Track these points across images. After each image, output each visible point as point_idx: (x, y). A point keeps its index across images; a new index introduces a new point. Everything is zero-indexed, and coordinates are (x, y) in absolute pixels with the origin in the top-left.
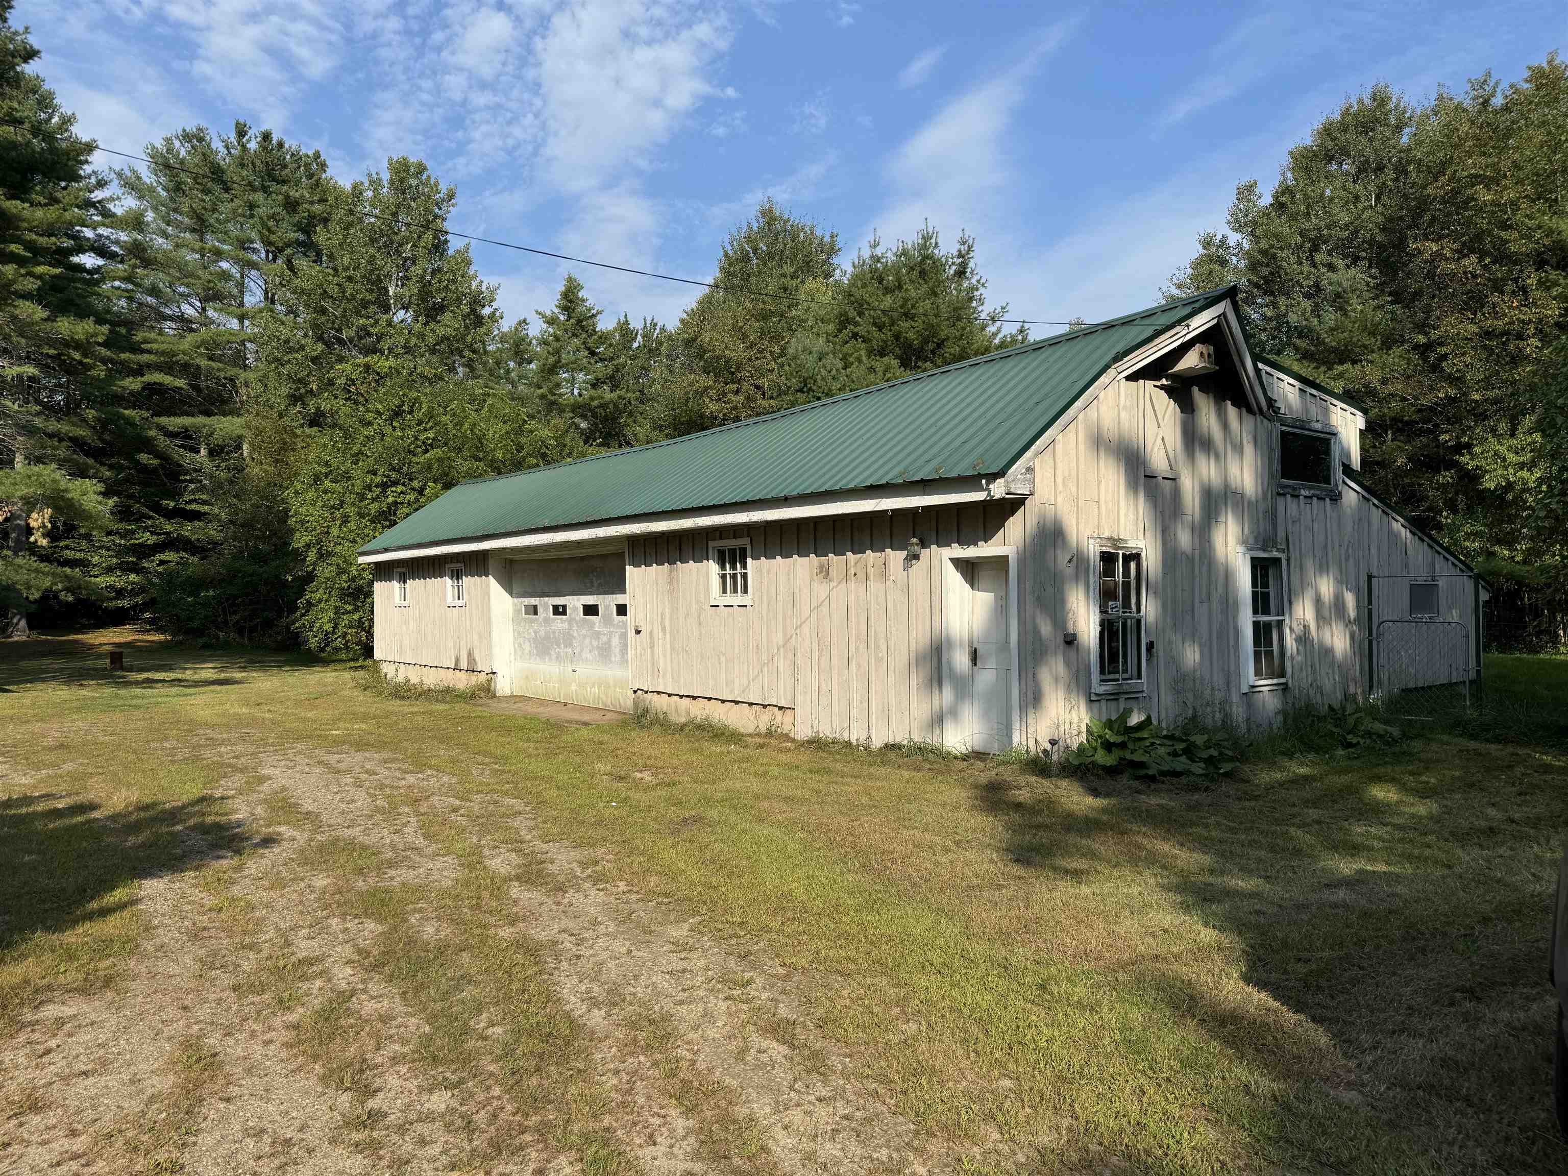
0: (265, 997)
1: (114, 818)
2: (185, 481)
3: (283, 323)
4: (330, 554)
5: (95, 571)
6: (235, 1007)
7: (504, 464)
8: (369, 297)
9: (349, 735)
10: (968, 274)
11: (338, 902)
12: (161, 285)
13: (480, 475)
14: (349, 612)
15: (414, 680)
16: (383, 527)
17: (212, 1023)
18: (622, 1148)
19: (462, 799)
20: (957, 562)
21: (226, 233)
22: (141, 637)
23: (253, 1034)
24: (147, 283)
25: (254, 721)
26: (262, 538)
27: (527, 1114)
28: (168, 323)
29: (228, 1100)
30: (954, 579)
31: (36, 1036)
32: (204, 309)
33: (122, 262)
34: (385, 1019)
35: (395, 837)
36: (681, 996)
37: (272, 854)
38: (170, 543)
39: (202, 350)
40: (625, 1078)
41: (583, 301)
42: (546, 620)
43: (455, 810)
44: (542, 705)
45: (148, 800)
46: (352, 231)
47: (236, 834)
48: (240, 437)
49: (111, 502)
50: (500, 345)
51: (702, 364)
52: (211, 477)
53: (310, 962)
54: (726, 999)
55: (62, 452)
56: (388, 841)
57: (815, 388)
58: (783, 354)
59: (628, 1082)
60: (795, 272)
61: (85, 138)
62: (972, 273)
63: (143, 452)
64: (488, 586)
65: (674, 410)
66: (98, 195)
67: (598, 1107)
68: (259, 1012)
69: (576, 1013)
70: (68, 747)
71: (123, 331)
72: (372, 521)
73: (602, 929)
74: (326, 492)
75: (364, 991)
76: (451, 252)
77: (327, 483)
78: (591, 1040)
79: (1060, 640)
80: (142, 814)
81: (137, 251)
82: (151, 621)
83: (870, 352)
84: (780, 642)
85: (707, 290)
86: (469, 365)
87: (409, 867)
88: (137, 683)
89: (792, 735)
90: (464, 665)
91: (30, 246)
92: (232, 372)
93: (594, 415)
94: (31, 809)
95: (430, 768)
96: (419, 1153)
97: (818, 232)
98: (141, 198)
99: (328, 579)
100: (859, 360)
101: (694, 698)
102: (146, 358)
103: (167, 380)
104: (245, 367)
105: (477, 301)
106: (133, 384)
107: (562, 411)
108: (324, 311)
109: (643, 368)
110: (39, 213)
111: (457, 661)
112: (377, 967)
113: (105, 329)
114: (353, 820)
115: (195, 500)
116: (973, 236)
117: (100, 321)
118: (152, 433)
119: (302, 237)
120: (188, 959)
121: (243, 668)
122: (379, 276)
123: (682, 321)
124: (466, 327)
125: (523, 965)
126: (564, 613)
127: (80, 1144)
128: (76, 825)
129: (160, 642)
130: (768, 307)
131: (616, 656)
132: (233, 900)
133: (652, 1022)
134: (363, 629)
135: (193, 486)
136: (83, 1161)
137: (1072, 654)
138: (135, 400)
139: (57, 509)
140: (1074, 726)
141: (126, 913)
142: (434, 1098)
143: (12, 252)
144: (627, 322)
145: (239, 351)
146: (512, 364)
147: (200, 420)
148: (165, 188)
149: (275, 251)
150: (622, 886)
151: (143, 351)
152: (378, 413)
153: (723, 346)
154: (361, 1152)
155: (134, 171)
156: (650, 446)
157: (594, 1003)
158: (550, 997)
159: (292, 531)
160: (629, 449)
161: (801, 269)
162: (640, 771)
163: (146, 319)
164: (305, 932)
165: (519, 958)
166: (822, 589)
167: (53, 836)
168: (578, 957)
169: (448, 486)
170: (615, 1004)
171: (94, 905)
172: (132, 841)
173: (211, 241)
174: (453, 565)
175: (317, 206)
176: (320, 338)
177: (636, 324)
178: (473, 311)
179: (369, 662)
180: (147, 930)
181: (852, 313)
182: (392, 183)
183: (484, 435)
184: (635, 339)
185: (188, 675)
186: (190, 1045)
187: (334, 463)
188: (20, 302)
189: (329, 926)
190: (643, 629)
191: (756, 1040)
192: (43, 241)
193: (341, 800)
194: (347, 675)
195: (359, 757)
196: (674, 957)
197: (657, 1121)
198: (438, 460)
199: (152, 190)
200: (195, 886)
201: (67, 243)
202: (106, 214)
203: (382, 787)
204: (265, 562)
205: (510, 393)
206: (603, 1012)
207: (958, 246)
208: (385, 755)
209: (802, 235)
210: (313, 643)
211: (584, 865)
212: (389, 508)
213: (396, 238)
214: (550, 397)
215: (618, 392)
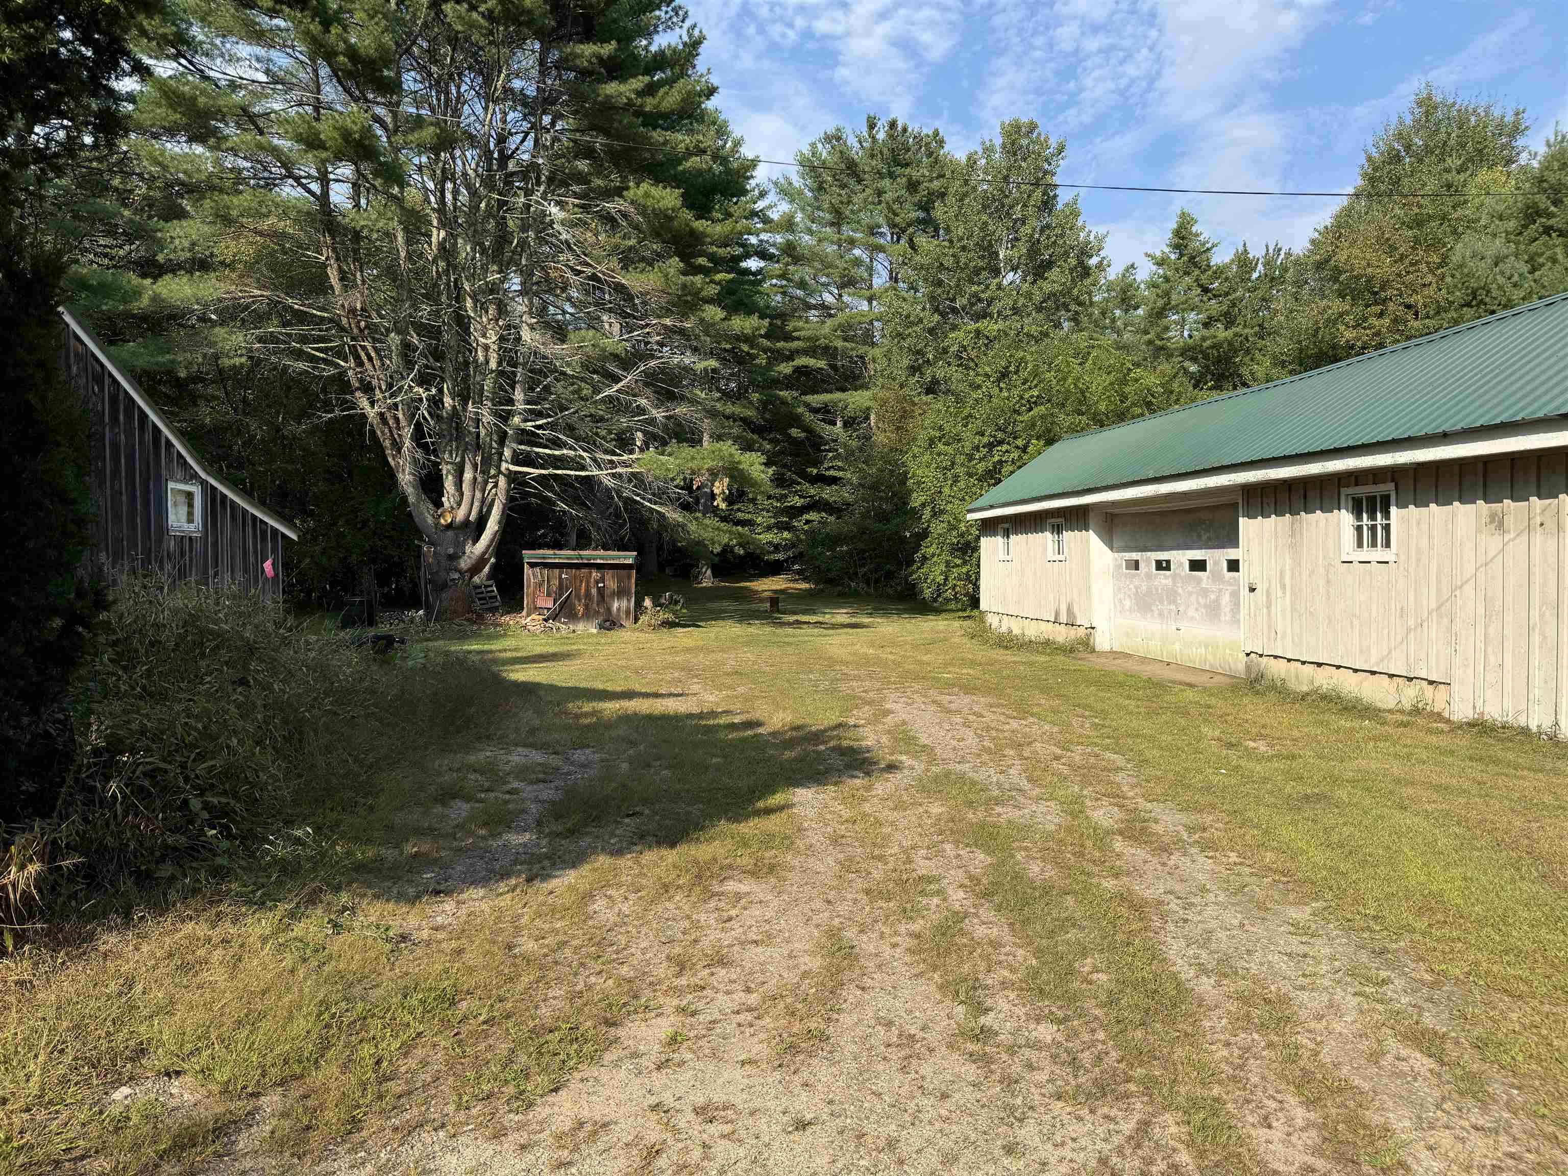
0: (891, 904)
1: (774, 734)
2: (825, 450)
3: (904, 300)
4: (942, 512)
5: (759, 530)
6: (867, 909)
7: (1107, 417)
8: (981, 264)
9: (960, 679)
11: (952, 830)
12: (807, 278)
13: (1082, 429)
14: (958, 566)
15: (1016, 631)
16: (989, 485)
17: (850, 919)
18: (1233, 1122)
19: (1064, 749)
21: (858, 222)
22: (792, 585)
23: (882, 936)
24: (797, 277)
25: (878, 661)
26: (887, 499)
27: (1133, 1065)
28: (813, 311)
29: (863, 989)
31: (722, 904)
32: (840, 295)
33: (778, 262)
34: (996, 944)
35: (1001, 777)
36: (1301, 981)
37: (895, 778)
38: (815, 505)
39: (839, 333)
40: (1237, 1052)
41: (1197, 235)
42: (1148, 575)
43: (1057, 758)
44: (1143, 663)
45: (799, 722)
46: (967, 201)
47: (867, 758)
48: (868, 409)
49: (770, 471)
50: (1106, 295)
51: (1336, 287)
52: (845, 445)
53: (930, 880)
54: (1355, 994)
55: (735, 431)
56: (995, 779)
57: (1487, 300)
58: (1444, 263)
59: (1240, 1057)
60: (1462, 165)
61: (750, 156)
63: (793, 426)
64: (1088, 541)
65: (1300, 342)
66: (760, 205)
67: (1207, 1076)
68: (887, 917)
69: (1183, 977)
70: (741, 674)
71: (779, 322)
72: (979, 480)
73: (1211, 897)
74: (939, 454)
75: (976, 915)
76: (1060, 206)
77: (941, 446)
78: (1199, 1006)
80: (794, 733)
81: (790, 250)
82: (798, 572)
85: (1345, 201)
86: (1075, 319)
87: (1015, 807)
88: (789, 624)
89: (1446, 715)
90: (1063, 618)
91: (712, 257)
92: (862, 349)
93: (1206, 357)
94: (716, 722)
95: (1032, 715)
96: (1028, 1076)
97: (1497, 112)
98: (792, 201)
99: (940, 535)
100: (1554, 261)
101: (1319, 665)
102: (796, 344)
103: (811, 362)
104: (873, 344)
105: (1085, 252)
106: (785, 368)
107: (1170, 356)
108: (940, 283)
109: (1264, 300)
110: (718, 228)
111: (1057, 614)
112: (987, 895)
113: (766, 322)
114: (963, 757)
115: (832, 467)
117: (762, 317)
118: (800, 410)
119: (921, 215)
120: (830, 861)
121: (870, 615)
122: (990, 241)
123: (1313, 242)
124: (1073, 280)
125: (1128, 919)
126: (1168, 568)
127: (753, 999)
128: (747, 738)
129: (806, 590)
130: (1425, 211)
131: (1226, 616)
132: (865, 815)
133: (1267, 1001)
134: (970, 582)
135: (831, 454)
136: (755, 1014)
138: (788, 382)
139: (731, 477)
141: (784, 815)
142: (1041, 1028)
143: (700, 265)
144: (1246, 251)
145: (868, 330)
146: (1118, 313)
147: (838, 395)
148: (811, 190)
149: (898, 231)
150: (1233, 857)
151: (794, 339)
152: (987, 376)
153: (1364, 263)
154: (974, 1062)
155: (787, 178)
156: (1270, 384)
157: (1203, 970)
158: (1155, 955)
159: (911, 491)
160: (1245, 390)
161: (1471, 160)
162: (1254, 741)
163: (795, 310)
164: (923, 852)
165: (1123, 911)
167: (732, 744)
168: (1186, 921)
169: (1050, 442)
170: (1226, 976)
171: (761, 804)
172: (788, 754)
173: (847, 231)
174: (1053, 520)
175: (935, 183)
176: (936, 310)
177: (1256, 252)
178: (1081, 263)
179: (975, 613)
180: (799, 830)
181: (1544, 203)
182: (1004, 146)
183: (1088, 388)
184: (1254, 269)
185: (827, 618)
186: (833, 934)
187: (947, 427)
188: (706, 307)
189: (944, 851)
190: (1258, 586)
191: (1392, 1044)
192: (721, 252)
193: (953, 737)
194: (956, 624)
195: (967, 699)
196: (1294, 940)
197: (1273, 1105)
198: (1041, 417)
199: (800, 193)
200: (834, 798)
201: (739, 251)
202: (766, 221)
203: (988, 729)
204: (888, 521)
205: (1116, 342)
206: (1212, 981)
208: (989, 700)
209: (1473, 119)
210: (927, 593)
211: (1191, 830)
212: (995, 467)
213: (1006, 201)
214: (1158, 342)
215: (1234, 329)
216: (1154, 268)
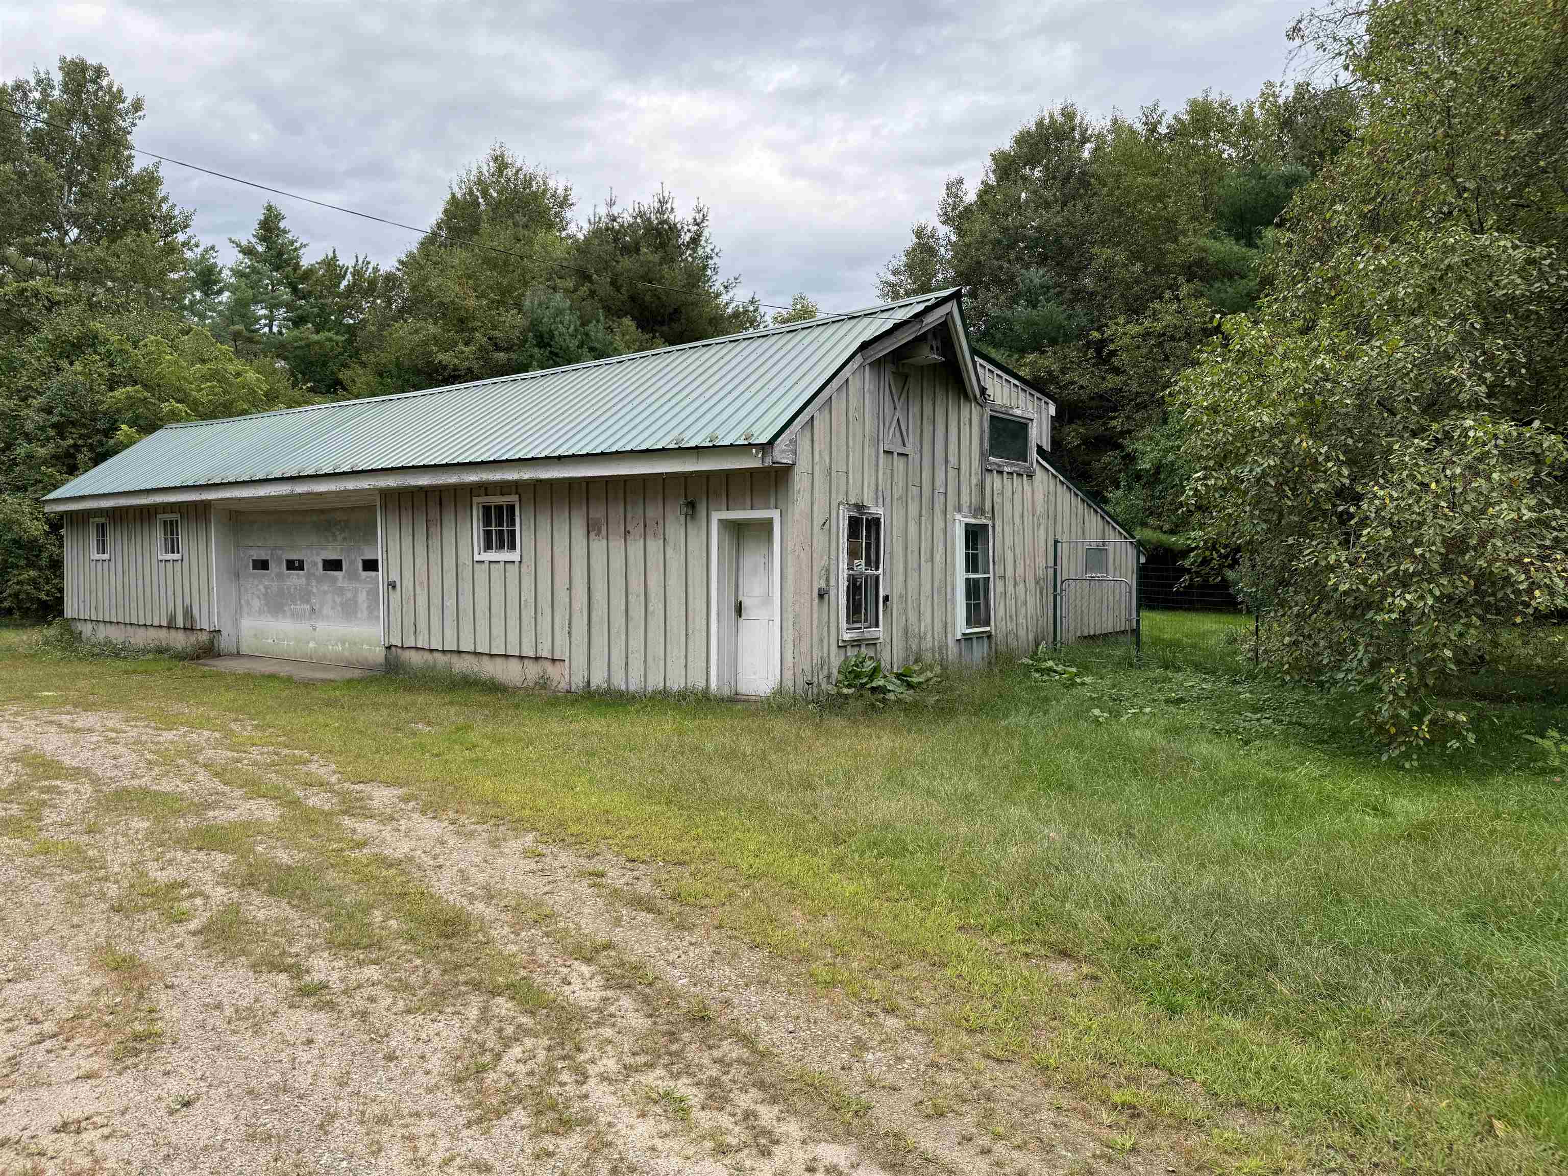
9: (68, 696)
10: (702, 243)
11: (171, 840)
20: (724, 523)
30: (723, 538)
41: (285, 232)
42: (279, 575)
44: (276, 664)
60: (526, 223)
62: (706, 241)
64: (210, 538)
69: (460, 906)
75: (249, 903)
76: (136, 169)
78: (483, 922)
79: (815, 593)
83: (608, 312)
84: (551, 597)
87: (226, 808)
89: (562, 685)
90: (180, 623)
95: (182, 724)
97: (552, 184)
105: (168, 226)
111: (172, 619)
116: (707, 205)
123: (401, 262)
126: (301, 568)
131: (362, 611)
137: (825, 606)
140: (825, 669)
144: (334, 258)
146: (198, 295)
161: (532, 219)
162: (415, 723)
164: (152, 864)
166: (594, 546)
177: (346, 260)
179: (59, 619)
182: (64, 84)
184: (343, 277)
189: (176, 858)
190: (397, 584)
191: (624, 911)
195: (93, 717)
197: (565, 970)
203: (141, 743)
206: (483, 904)
207: (694, 214)
209: (534, 185)
216: (241, 256)
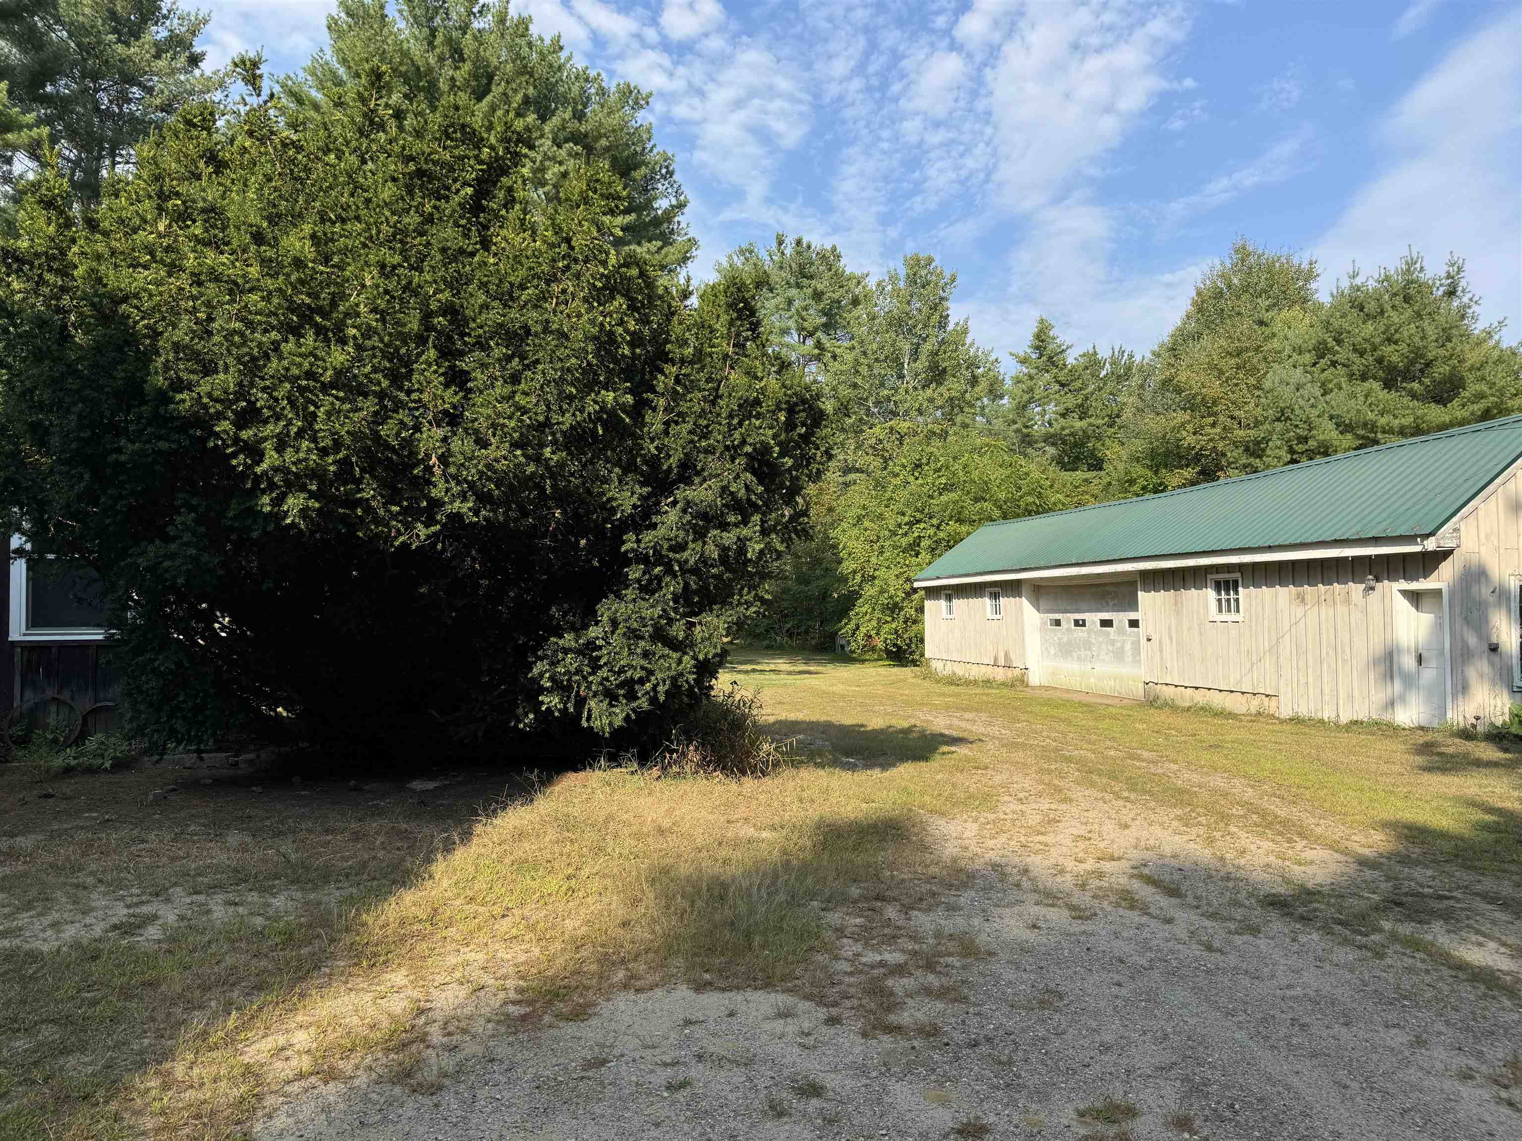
4: (871, 578)
8: (890, 372)
10: (1458, 293)
15: (959, 673)
20: (1404, 593)
30: (1403, 605)
41: (1054, 338)
42: (1068, 630)
44: (1066, 693)
57: (1292, 417)
58: (1259, 386)
60: (1270, 305)
62: (1463, 291)
64: (1021, 604)
65: (1151, 443)
74: (866, 530)
77: (867, 523)
79: (1485, 647)
83: (1351, 376)
84: (1267, 649)
85: (1179, 323)
89: (1277, 715)
90: (1001, 662)
93: (1064, 443)
97: (1295, 261)
99: (872, 596)
100: (1340, 388)
101: (1197, 688)
105: (974, 364)
108: (857, 387)
109: (1112, 393)
111: (996, 659)
116: (1462, 257)
119: (826, 320)
121: (819, 664)
123: (1153, 352)
126: (1084, 625)
130: (1243, 342)
131: (1129, 657)
137: (1496, 659)
140: (1498, 709)
146: (985, 400)
149: (806, 335)
152: (904, 467)
153: (1199, 384)
159: (842, 560)
161: (1277, 300)
166: (1299, 611)
174: (992, 589)
177: (1104, 353)
181: (1331, 343)
182: (906, 275)
190: (1153, 638)
198: (952, 502)
207: (1446, 268)
212: (915, 541)
214: (1024, 430)
215: (1088, 420)
216: (1018, 366)
